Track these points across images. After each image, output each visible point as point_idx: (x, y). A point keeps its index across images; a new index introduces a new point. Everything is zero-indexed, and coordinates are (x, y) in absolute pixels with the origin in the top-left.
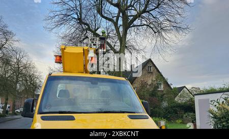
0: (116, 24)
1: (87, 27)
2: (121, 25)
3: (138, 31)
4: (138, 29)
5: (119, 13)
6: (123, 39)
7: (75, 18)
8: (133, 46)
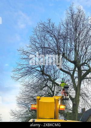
0: (72, 76)
1: (48, 77)
2: (76, 77)
3: (89, 82)
4: (89, 80)
5: (75, 68)
6: (78, 88)
7: (38, 70)
8: (85, 94)
